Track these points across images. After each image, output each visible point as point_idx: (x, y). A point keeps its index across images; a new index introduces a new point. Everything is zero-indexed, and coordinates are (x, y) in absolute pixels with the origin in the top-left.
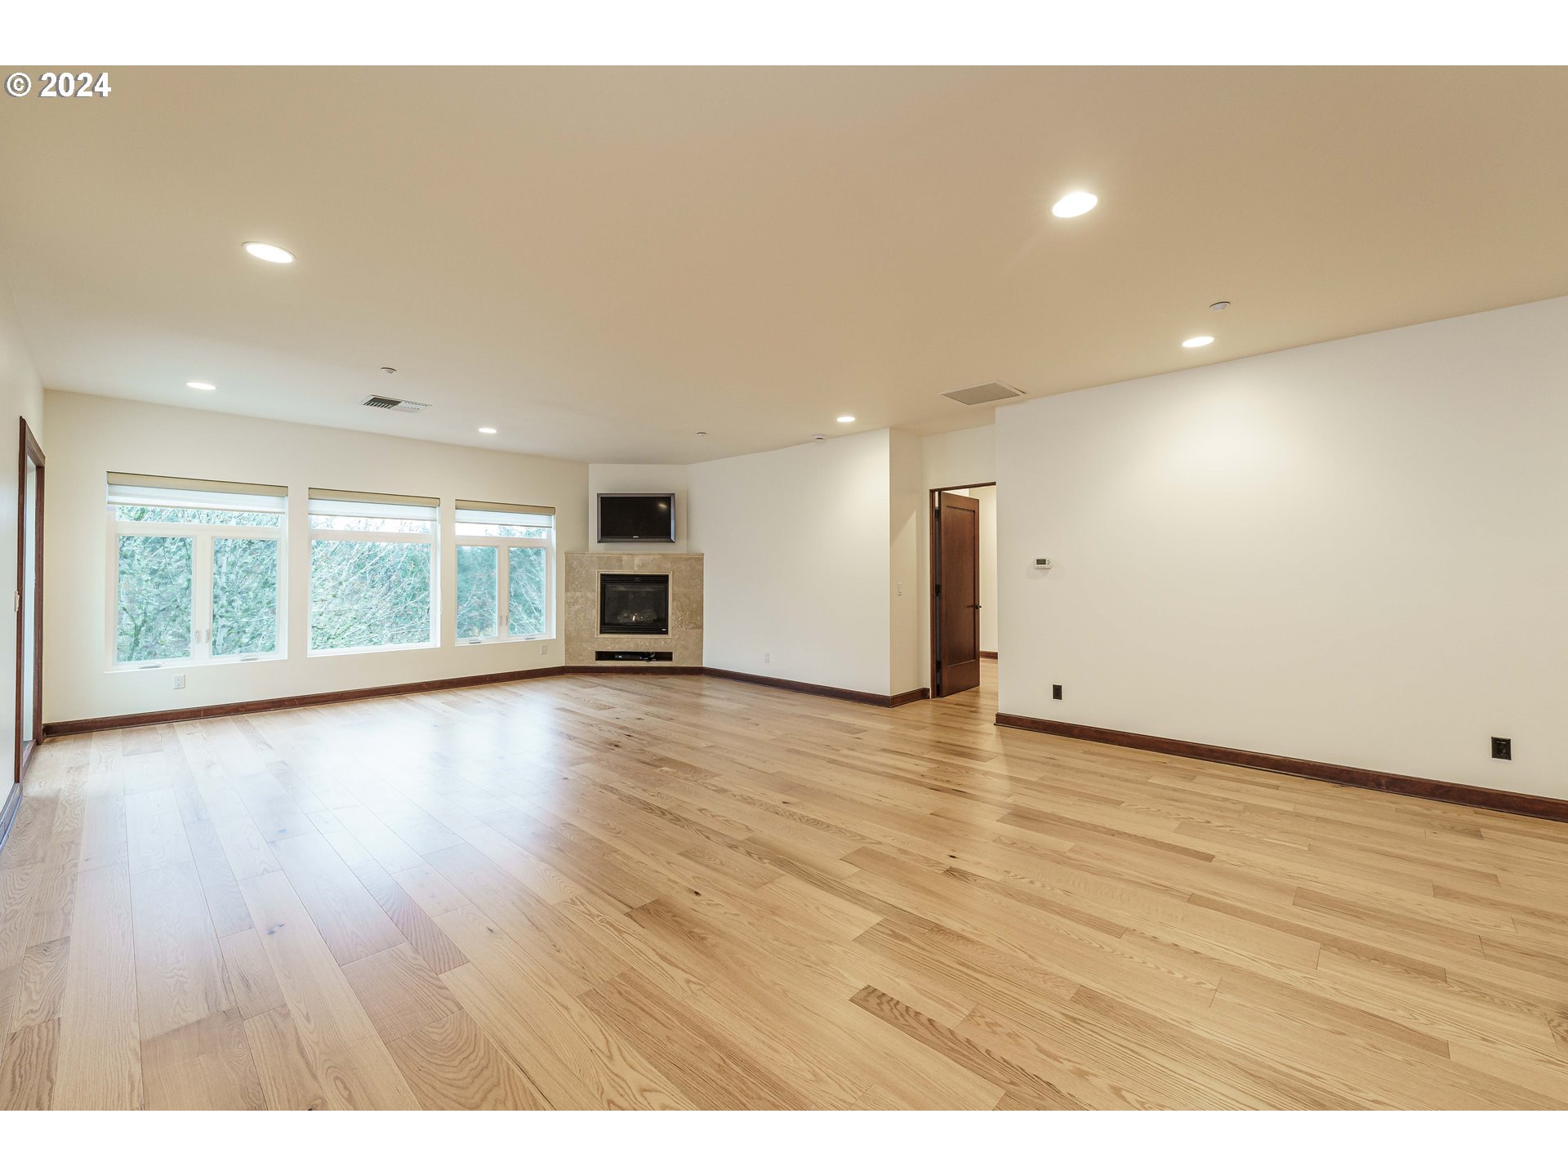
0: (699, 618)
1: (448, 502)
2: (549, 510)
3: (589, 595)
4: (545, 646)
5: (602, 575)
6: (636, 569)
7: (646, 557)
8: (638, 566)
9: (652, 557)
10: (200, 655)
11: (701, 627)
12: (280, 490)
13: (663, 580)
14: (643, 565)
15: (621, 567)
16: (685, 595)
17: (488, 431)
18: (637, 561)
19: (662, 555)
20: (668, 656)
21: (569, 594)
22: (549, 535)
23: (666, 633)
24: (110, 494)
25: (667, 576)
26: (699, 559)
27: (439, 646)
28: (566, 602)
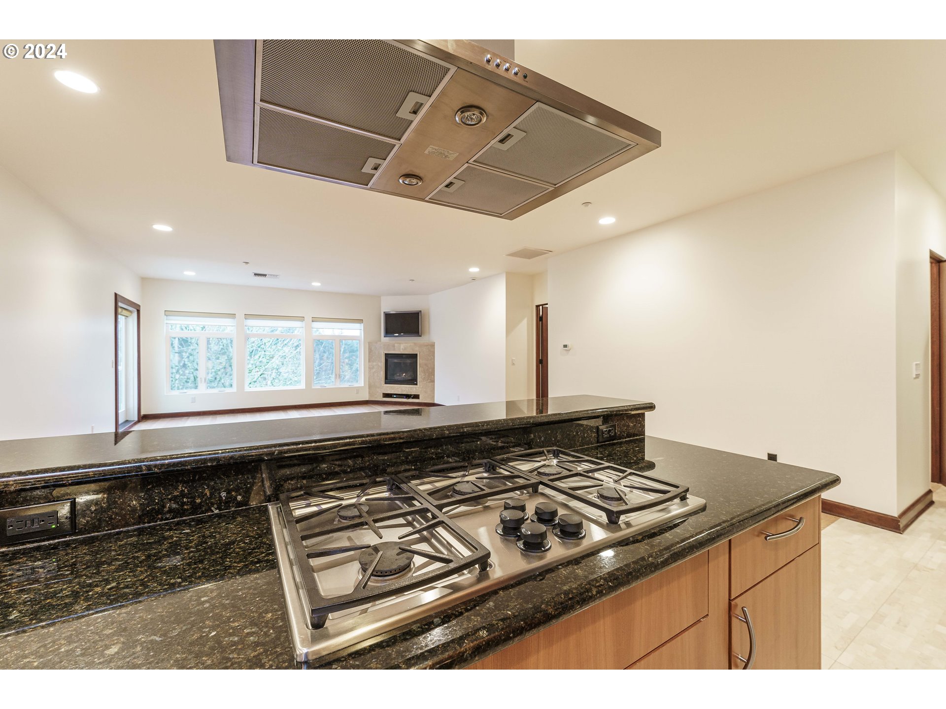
0: (432, 377)
1: (308, 319)
2: (360, 321)
3: (379, 364)
4: (358, 390)
5: (385, 354)
6: (401, 350)
7: (406, 344)
8: (403, 349)
9: (409, 345)
10: (203, 389)
11: (433, 381)
12: (232, 316)
13: (414, 356)
14: (405, 349)
15: (394, 350)
16: (426, 365)
17: (316, 284)
18: (402, 346)
19: (414, 343)
20: (417, 397)
21: (370, 364)
22: (361, 333)
23: (416, 384)
24: (167, 319)
25: (417, 354)
26: (433, 345)
27: (305, 388)
28: (369, 368)
